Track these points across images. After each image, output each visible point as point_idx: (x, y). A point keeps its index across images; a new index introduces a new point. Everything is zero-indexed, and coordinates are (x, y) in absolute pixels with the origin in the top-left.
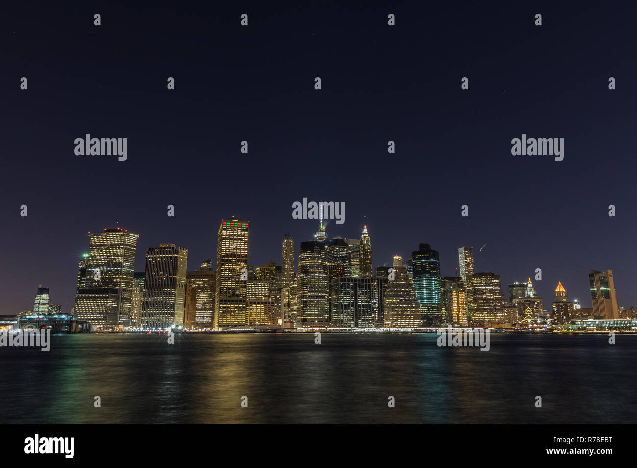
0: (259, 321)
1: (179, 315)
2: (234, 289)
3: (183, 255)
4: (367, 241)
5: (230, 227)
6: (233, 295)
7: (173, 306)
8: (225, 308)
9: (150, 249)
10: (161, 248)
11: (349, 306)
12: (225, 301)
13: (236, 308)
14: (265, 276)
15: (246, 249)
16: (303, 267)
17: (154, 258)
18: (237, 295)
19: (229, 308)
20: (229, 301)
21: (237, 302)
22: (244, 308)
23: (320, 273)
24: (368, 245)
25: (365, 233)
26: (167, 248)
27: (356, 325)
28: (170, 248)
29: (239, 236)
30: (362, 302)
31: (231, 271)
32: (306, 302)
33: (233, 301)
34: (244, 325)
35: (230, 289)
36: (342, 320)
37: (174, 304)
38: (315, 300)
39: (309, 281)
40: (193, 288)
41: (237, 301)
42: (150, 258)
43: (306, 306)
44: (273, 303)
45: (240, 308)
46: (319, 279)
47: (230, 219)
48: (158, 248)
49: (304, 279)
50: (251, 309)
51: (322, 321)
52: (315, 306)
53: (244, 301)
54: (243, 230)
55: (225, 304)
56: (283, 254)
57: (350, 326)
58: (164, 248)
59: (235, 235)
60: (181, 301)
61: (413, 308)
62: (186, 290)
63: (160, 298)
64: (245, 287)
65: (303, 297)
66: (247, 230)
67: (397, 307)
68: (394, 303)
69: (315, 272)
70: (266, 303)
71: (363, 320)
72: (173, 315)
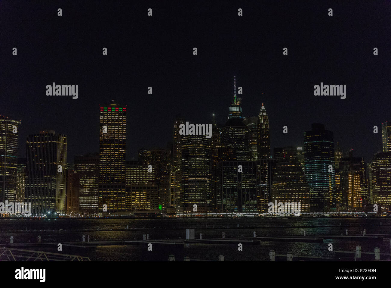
0: (142, 206)
1: (60, 201)
2: (114, 175)
3: (62, 142)
4: (265, 120)
5: (108, 111)
6: (113, 180)
7: (54, 193)
8: (104, 194)
9: (29, 136)
10: (41, 135)
11: (233, 190)
12: (104, 186)
13: (115, 194)
14: (156, 160)
15: (124, 134)
16: (184, 151)
17: (34, 145)
18: (116, 181)
19: (108, 194)
20: (108, 187)
21: (116, 188)
22: (124, 193)
23: (201, 157)
24: (266, 125)
25: (262, 112)
26: (46, 134)
27: (240, 211)
28: (49, 135)
29: (117, 120)
30: (246, 186)
31: (109, 157)
32: (187, 187)
33: (112, 187)
34: (124, 211)
35: (109, 175)
36: (225, 205)
37: (55, 190)
38: (196, 185)
39: (190, 165)
40: (75, 174)
41: (116, 186)
42: (30, 145)
43: (187, 191)
44: (156, 188)
45: (120, 193)
46: (200, 163)
47: (108, 105)
48: (38, 135)
49: (184, 163)
50: (133, 195)
51: (204, 206)
52: (196, 191)
53: (124, 187)
54: (120, 115)
55: (104, 190)
56: (175, 136)
57: (233, 211)
58: (43, 135)
59: (113, 120)
60: (62, 187)
61: (302, 192)
62: (67, 176)
63: (41, 185)
64: (124, 173)
65: (184, 182)
66: (124, 115)
67: (284, 191)
68: (281, 187)
69: (196, 156)
70: (148, 188)
71: (247, 205)
72: (54, 201)
